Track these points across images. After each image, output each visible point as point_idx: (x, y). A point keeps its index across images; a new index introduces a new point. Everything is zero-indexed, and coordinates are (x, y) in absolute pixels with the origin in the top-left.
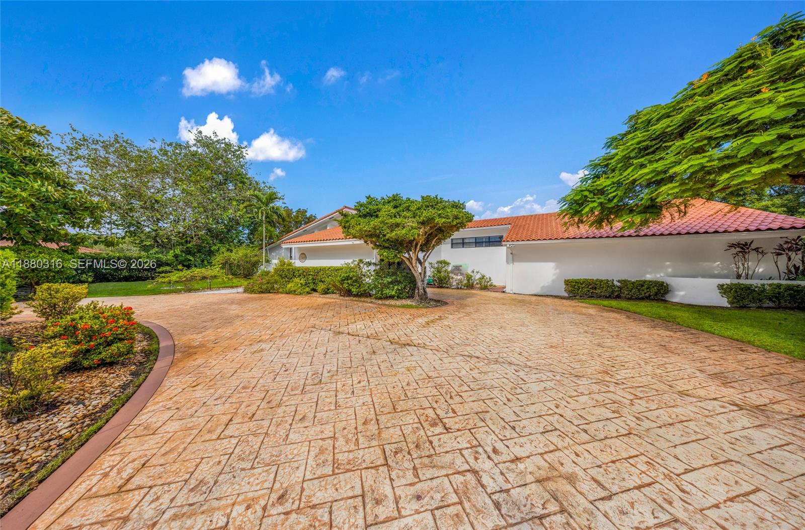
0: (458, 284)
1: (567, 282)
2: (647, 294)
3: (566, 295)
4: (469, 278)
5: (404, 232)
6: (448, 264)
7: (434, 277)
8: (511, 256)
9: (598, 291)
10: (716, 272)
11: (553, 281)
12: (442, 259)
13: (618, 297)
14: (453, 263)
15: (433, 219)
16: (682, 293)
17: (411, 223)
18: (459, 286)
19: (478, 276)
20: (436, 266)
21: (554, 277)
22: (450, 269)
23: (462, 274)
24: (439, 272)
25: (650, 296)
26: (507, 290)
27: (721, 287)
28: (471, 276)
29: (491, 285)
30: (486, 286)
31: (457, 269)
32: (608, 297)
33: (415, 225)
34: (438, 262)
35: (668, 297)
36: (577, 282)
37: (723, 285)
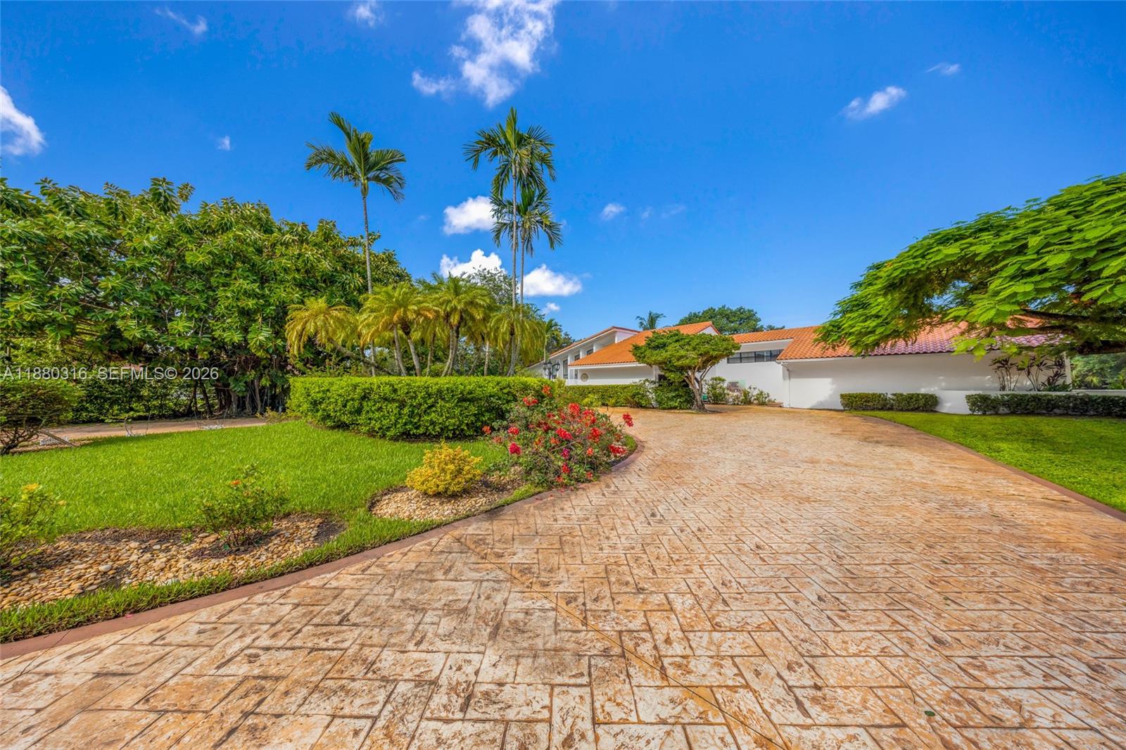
0: (734, 400)
1: (842, 396)
2: (916, 406)
3: (842, 408)
4: (746, 394)
5: (688, 361)
6: (723, 380)
7: (708, 393)
8: (787, 373)
9: (871, 404)
10: (988, 385)
11: (830, 396)
12: (717, 376)
13: (891, 409)
14: (729, 379)
15: (708, 352)
16: (948, 405)
17: (693, 354)
18: (736, 402)
19: (756, 393)
20: (711, 382)
21: (831, 392)
22: (725, 385)
23: (738, 390)
24: (714, 388)
25: (919, 407)
26: (785, 405)
27: (968, 397)
28: (749, 393)
29: (769, 401)
30: (763, 401)
31: (734, 386)
32: (882, 409)
33: (696, 356)
34: (712, 379)
35: (938, 409)
36: (850, 396)
37: (969, 396)
